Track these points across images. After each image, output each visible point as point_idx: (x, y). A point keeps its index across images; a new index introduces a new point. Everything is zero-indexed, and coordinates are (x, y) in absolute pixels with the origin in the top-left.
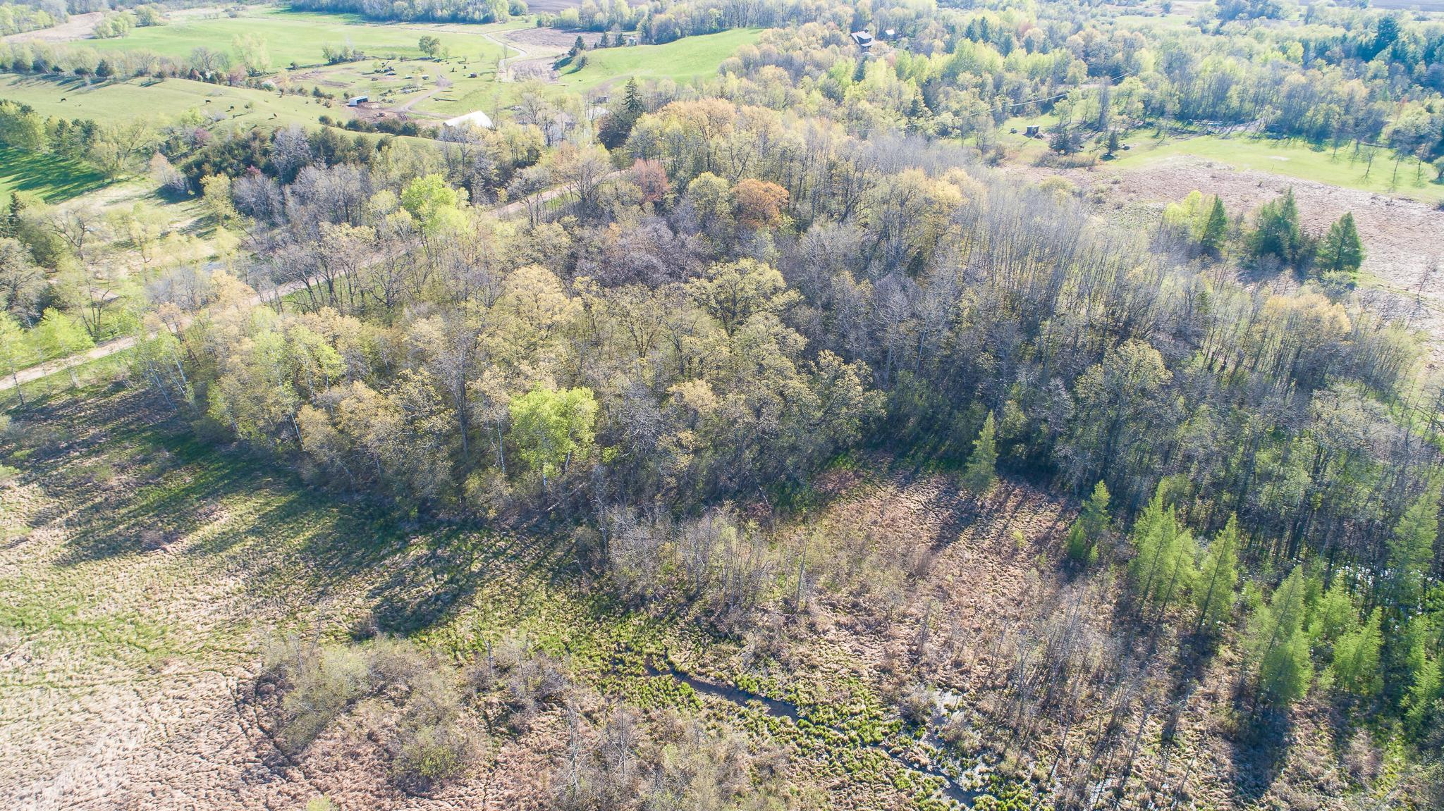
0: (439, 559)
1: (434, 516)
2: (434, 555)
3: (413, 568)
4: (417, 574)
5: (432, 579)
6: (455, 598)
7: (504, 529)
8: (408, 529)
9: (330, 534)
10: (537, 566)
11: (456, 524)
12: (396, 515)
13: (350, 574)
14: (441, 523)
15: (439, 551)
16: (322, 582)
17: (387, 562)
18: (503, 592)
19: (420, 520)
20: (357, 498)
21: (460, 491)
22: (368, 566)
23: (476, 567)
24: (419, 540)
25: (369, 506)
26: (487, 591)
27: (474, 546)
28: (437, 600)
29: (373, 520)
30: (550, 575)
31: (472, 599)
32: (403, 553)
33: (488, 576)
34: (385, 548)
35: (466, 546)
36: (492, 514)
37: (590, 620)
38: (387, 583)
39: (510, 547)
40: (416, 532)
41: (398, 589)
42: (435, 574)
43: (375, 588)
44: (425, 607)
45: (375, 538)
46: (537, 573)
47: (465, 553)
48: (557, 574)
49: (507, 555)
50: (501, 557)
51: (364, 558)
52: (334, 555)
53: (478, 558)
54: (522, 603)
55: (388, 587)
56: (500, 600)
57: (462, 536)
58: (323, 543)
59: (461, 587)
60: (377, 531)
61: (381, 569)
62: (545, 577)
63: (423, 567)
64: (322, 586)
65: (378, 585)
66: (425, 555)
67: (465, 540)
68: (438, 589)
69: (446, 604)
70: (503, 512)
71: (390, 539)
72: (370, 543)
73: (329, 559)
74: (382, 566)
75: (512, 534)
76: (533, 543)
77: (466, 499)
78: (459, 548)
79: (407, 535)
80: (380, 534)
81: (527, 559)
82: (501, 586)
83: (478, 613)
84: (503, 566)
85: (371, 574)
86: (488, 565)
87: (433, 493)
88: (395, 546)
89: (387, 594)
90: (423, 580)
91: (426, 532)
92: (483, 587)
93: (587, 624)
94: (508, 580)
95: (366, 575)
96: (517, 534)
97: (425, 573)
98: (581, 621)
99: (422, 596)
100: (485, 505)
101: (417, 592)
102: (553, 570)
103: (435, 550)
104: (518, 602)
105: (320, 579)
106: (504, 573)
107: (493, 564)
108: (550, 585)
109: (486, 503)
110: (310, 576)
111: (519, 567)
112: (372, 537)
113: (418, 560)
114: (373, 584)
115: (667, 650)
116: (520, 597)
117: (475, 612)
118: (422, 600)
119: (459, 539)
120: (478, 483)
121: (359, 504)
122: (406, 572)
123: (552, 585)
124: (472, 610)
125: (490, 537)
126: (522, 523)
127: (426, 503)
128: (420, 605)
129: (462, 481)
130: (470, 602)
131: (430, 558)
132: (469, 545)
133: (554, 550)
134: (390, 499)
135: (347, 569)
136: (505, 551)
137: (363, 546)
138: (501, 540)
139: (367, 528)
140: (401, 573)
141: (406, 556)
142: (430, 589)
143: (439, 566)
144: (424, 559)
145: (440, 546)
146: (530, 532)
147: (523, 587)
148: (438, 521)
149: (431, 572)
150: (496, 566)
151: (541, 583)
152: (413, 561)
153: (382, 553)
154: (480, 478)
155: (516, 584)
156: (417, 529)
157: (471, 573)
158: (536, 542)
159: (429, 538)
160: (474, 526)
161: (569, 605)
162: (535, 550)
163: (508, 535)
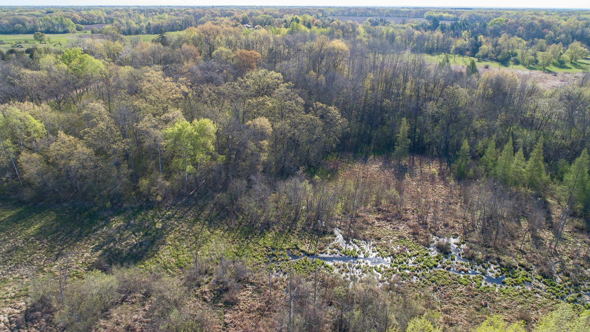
0: (133, 226)
1: (120, 206)
2: (129, 224)
3: (118, 232)
4: (122, 235)
5: (133, 236)
6: (152, 242)
8: (106, 215)
9: (53, 225)
10: (197, 219)
11: (136, 208)
13: (75, 242)
14: (126, 209)
15: (132, 222)
16: (56, 249)
17: (99, 232)
18: (183, 235)
19: (112, 209)
20: (65, 205)
21: (136, 188)
22: (86, 236)
23: (159, 225)
24: (116, 218)
25: (75, 208)
26: (172, 236)
27: (153, 217)
28: (141, 245)
29: (80, 213)
30: (207, 223)
31: (164, 241)
32: (107, 226)
33: (168, 229)
34: (94, 226)
35: (148, 217)
36: (159, 198)
37: (243, 239)
38: (103, 242)
39: (175, 214)
40: (112, 215)
41: (112, 244)
42: (134, 233)
43: (96, 246)
44: (134, 250)
45: (85, 222)
46: (199, 223)
47: (148, 221)
48: (211, 222)
49: (176, 218)
50: (172, 219)
51: (82, 232)
52: (60, 234)
53: (158, 222)
54: (197, 238)
55: (104, 244)
56: (182, 239)
57: (143, 213)
58: (50, 229)
59: (154, 236)
60: (86, 218)
61: (96, 236)
62: (204, 224)
63: (124, 231)
64: (57, 251)
65: (97, 244)
66: (123, 225)
67: (145, 214)
68: (139, 240)
69: (148, 247)
70: (164, 198)
71: (95, 221)
72: (83, 224)
73: (57, 236)
74: (96, 234)
75: (173, 207)
76: (188, 210)
77: (141, 192)
78: (143, 219)
79: (107, 217)
80: (88, 219)
81: (189, 218)
82: (179, 232)
83: (171, 247)
84: (176, 223)
85: (90, 240)
86: (166, 223)
87: (120, 190)
88: (101, 224)
89: (105, 248)
90: (127, 237)
91: (118, 214)
92: (168, 234)
93: (242, 241)
94: (182, 229)
95: (86, 240)
96: (177, 207)
97: (127, 234)
98: (237, 241)
99: (130, 245)
100: (154, 194)
101: (126, 244)
102: (207, 220)
103: (129, 222)
104: (194, 238)
105: (54, 247)
106: (178, 226)
107: (169, 223)
108: (209, 227)
109: (155, 192)
110: (46, 247)
111: (185, 222)
112: (83, 222)
113: (119, 228)
114: (93, 244)
115: (296, 245)
116: (194, 235)
117: (169, 247)
118: (131, 247)
119: (141, 215)
120: (147, 182)
121: (68, 207)
122: (114, 235)
123: (211, 227)
124: (167, 247)
125: (160, 211)
126: (177, 202)
127: (115, 199)
128: (131, 250)
129: (137, 182)
130: (164, 243)
131: (127, 226)
132: (149, 216)
133: (202, 211)
134: (88, 202)
135: (71, 239)
136: (173, 216)
137: (79, 227)
138: (168, 211)
139: (78, 218)
140: (110, 236)
141: (110, 228)
142: (134, 241)
143: (134, 229)
144: (123, 227)
145: (131, 219)
146: (184, 205)
147: (193, 230)
148: (124, 208)
149: (131, 232)
150: (171, 224)
151: (203, 227)
152: (116, 229)
153: (93, 229)
154: (148, 179)
155: (188, 230)
156: (112, 213)
157: (157, 229)
158: (190, 209)
159: (122, 217)
160: (149, 207)
161: (226, 234)
162: (192, 213)
163: (171, 208)
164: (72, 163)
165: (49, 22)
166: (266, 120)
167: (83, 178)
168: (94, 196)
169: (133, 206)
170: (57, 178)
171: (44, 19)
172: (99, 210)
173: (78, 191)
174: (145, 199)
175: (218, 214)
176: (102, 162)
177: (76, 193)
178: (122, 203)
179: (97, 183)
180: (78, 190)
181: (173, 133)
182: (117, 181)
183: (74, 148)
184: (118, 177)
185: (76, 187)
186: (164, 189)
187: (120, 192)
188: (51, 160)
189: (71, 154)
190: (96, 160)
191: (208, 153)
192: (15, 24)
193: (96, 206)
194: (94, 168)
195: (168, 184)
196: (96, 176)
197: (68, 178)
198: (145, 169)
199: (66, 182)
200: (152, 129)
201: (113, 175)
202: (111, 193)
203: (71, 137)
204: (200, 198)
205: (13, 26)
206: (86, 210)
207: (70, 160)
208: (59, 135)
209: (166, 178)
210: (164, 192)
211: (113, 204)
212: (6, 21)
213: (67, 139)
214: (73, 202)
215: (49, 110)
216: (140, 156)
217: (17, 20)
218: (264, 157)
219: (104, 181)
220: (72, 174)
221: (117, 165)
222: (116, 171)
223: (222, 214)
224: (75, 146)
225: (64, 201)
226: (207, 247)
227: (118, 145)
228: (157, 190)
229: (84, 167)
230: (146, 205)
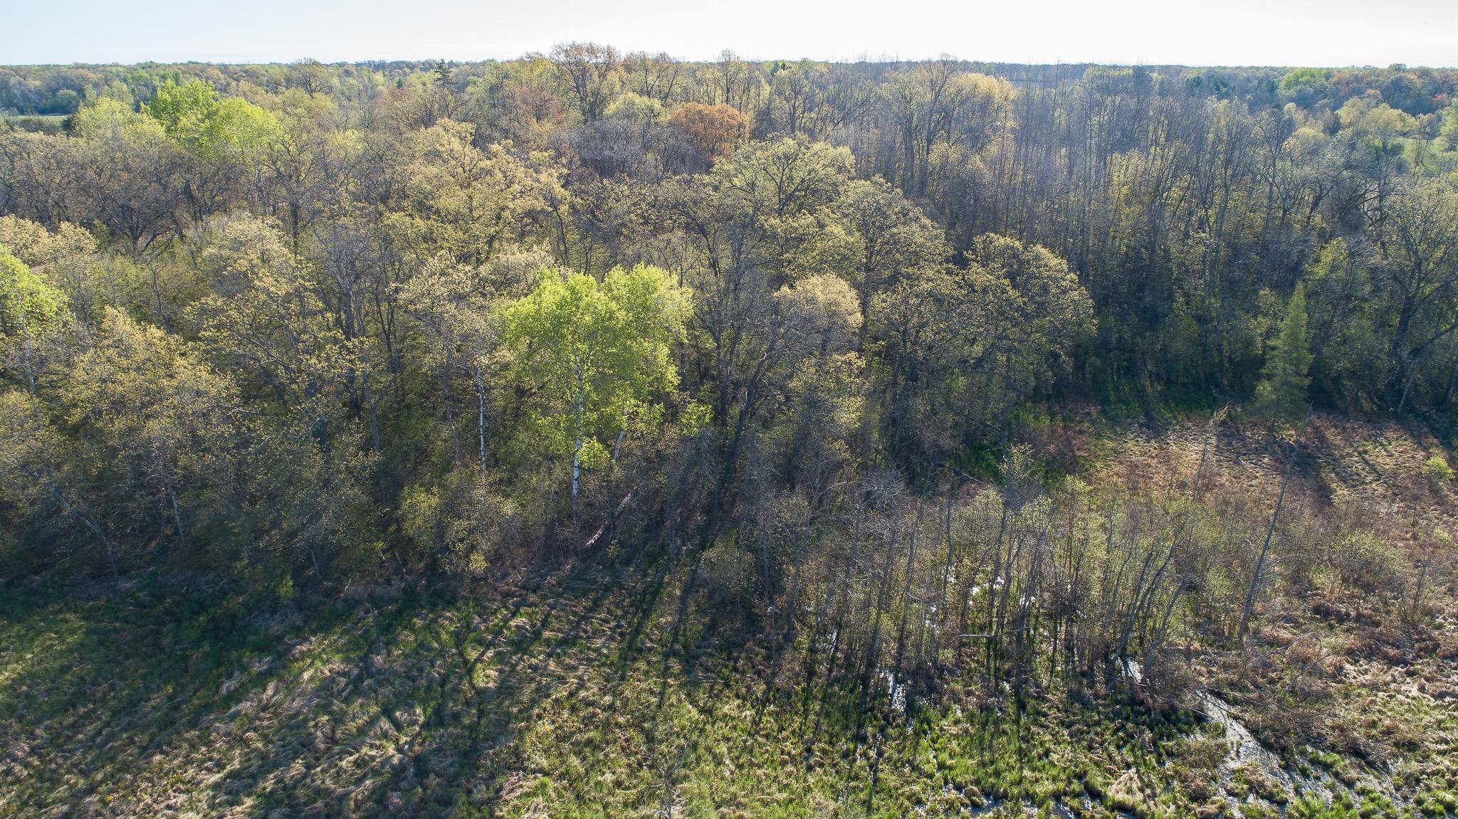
0: (382, 678)
1: (332, 593)
2: (367, 669)
3: (325, 708)
4: (338, 720)
5: (385, 724)
6: (469, 756)
7: (508, 594)
8: (276, 628)
9: (65, 669)
10: (632, 652)
11: (393, 600)
12: (236, 602)
13: (145, 752)
14: (352, 604)
15: (379, 660)
16: (62, 791)
17: (246, 706)
18: (589, 721)
19: (300, 604)
20: (125, 585)
21: (390, 524)
22: (193, 724)
23: (486, 677)
24: (314, 643)
25: (160, 599)
26: (545, 727)
27: (459, 638)
28: (422, 773)
29: (178, 621)
30: (676, 666)
31: (517, 752)
32: (281, 679)
33: (527, 692)
34: (230, 676)
35: (438, 639)
36: (478, 563)
37: (843, 745)
38: (263, 756)
39: (545, 624)
40: (299, 629)
41: (298, 767)
42: (387, 712)
43: (232, 775)
44: (396, 799)
45: (195, 656)
46: (642, 665)
47: (441, 653)
48: (690, 660)
49: (548, 642)
50: (536, 648)
51: (176, 708)
52: (87, 716)
53: (479, 660)
54: (650, 739)
55: (267, 764)
56: (589, 742)
57: (418, 622)
58: (48, 692)
59: (472, 728)
60: (197, 643)
61: (233, 726)
62: (666, 672)
63: (347, 701)
64: (63, 801)
65: (236, 765)
66: (344, 674)
67: (427, 627)
68: (411, 744)
69: (452, 781)
70: (495, 558)
71: (234, 654)
72: (185, 671)
73: (73, 726)
74: (233, 718)
75: (532, 598)
76: (590, 610)
77: (411, 540)
78: (422, 645)
79: (279, 639)
80: (207, 648)
81: (598, 642)
82: (573, 709)
83: (551, 784)
84: (552, 666)
85: (209, 744)
86: (514, 666)
87: (334, 532)
88: (257, 668)
89: (269, 784)
90: (362, 731)
91: (325, 628)
92: (529, 719)
93: (845, 755)
94: (582, 694)
95: (193, 747)
96: (544, 597)
97: (359, 713)
98: (824, 751)
99: (376, 773)
100: (460, 546)
101: (357, 764)
102: (675, 654)
103: (365, 658)
104: (639, 738)
105: (55, 782)
106: (562, 680)
107: (523, 664)
108: (691, 686)
109: (461, 540)
110: (18, 780)
111: (589, 660)
112: (185, 658)
113: (326, 688)
114: (220, 766)
115: (1080, 777)
116: (638, 726)
117: (544, 786)
118: (379, 780)
119: (413, 630)
120: (435, 501)
121: (133, 596)
122: (306, 720)
123: (696, 684)
124: (530, 784)
125: (484, 613)
126: (543, 577)
127: (311, 565)
128: (379, 796)
129: (395, 501)
130: (518, 763)
131: (360, 678)
132: (444, 636)
133: (646, 614)
134: (211, 576)
135: (131, 741)
136: (537, 635)
137: (166, 682)
138: (514, 615)
139: (165, 642)
140: (295, 724)
141: (291, 686)
142: (391, 750)
143: (386, 691)
144: (343, 681)
145: (373, 649)
146: (575, 586)
147: (626, 702)
148: (345, 600)
149: (374, 709)
150: (535, 668)
151: (665, 685)
152: (317, 692)
153: (224, 690)
154: (435, 489)
155: (608, 699)
156: (299, 622)
157: (480, 692)
158: (596, 605)
159: (337, 637)
160: (439, 594)
161: (768, 722)
162: (606, 621)
163: (524, 603)
164: (154, 427)
165: (146, 85)
166: (843, 285)
167: (194, 483)
168: (235, 556)
169: (379, 590)
170: (100, 482)
171: (133, 78)
172: (249, 609)
173: (177, 533)
174: (421, 565)
175: (712, 627)
176: (267, 424)
177: (168, 538)
178: (339, 580)
179: (245, 505)
180: (177, 528)
181: (537, 316)
182: (323, 497)
183: (162, 372)
184: (326, 483)
185: (170, 520)
186: (495, 529)
187: (333, 540)
188: (76, 416)
189: (153, 397)
190: (245, 416)
191: (657, 396)
192: (58, 89)
193: (238, 593)
194: (237, 447)
195: (509, 508)
196: (241, 479)
197: (142, 486)
198: (422, 454)
199: (130, 497)
200: (451, 307)
201: (307, 474)
202: (299, 542)
203: (155, 332)
204: (627, 562)
205: (54, 95)
206: (202, 607)
207: (148, 417)
208: (106, 324)
209: (505, 486)
210: (495, 538)
211: (300, 585)
212: (37, 83)
213: (139, 336)
214: (154, 574)
215: (90, 243)
216: (401, 408)
217: (65, 79)
218: (849, 413)
219: (272, 498)
220: (154, 470)
221: (323, 435)
222: (319, 460)
223: (725, 628)
224: (168, 366)
225: (124, 572)
226: (705, 786)
227: (328, 359)
228: (471, 531)
229: (197, 444)
230: (428, 587)
